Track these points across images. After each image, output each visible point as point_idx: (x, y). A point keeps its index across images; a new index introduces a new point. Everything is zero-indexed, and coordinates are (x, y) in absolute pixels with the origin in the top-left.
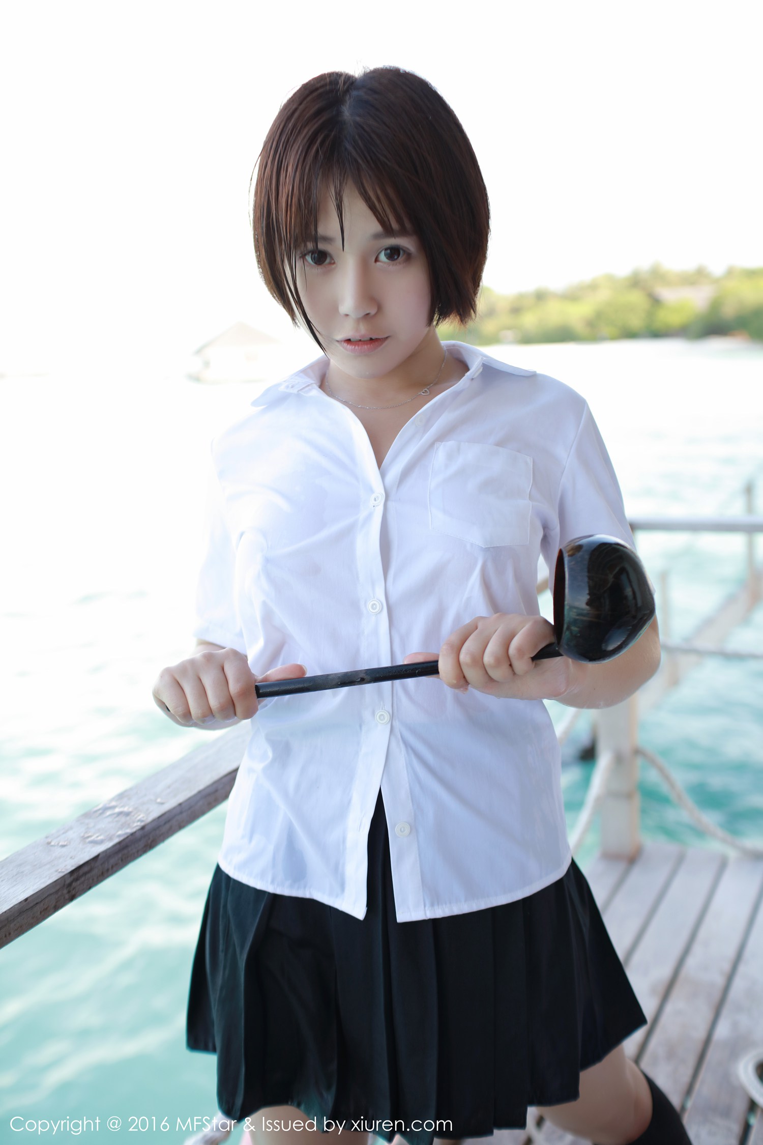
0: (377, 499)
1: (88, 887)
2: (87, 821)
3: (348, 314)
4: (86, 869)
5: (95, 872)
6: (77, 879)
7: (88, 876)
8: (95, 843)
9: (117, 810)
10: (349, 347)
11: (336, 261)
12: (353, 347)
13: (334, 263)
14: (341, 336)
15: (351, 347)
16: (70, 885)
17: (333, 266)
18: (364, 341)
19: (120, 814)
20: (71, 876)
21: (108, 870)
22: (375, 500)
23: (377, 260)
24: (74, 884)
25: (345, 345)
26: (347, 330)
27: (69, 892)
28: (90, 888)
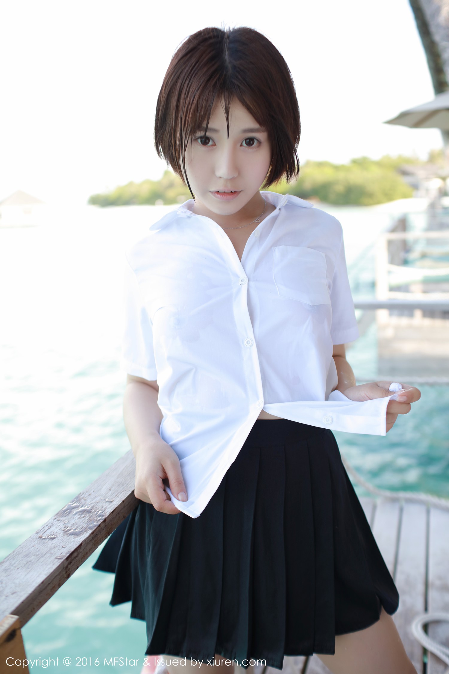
0: (243, 281)
1: (77, 567)
2: (62, 519)
3: (221, 176)
4: (75, 554)
5: (81, 555)
6: (70, 563)
7: (77, 558)
8: (76, 534)
9: (80, 509)
10: (218, 196)
11: (216, 144)
12: (221, 196)
13: (215, 145)
14: (214, 189)
15: (220, 196)
16: (67, 567)
17: (214, 147)
18: (228, 193)
19: (84, 511)
20: (67, 561)
21: (87, 553)
22: (242, 281)
23: (241, 145)
24: (69, 566)
25: (216, 194)
26: (219, 186)
27: (66, 572)
28: (78, 568)
